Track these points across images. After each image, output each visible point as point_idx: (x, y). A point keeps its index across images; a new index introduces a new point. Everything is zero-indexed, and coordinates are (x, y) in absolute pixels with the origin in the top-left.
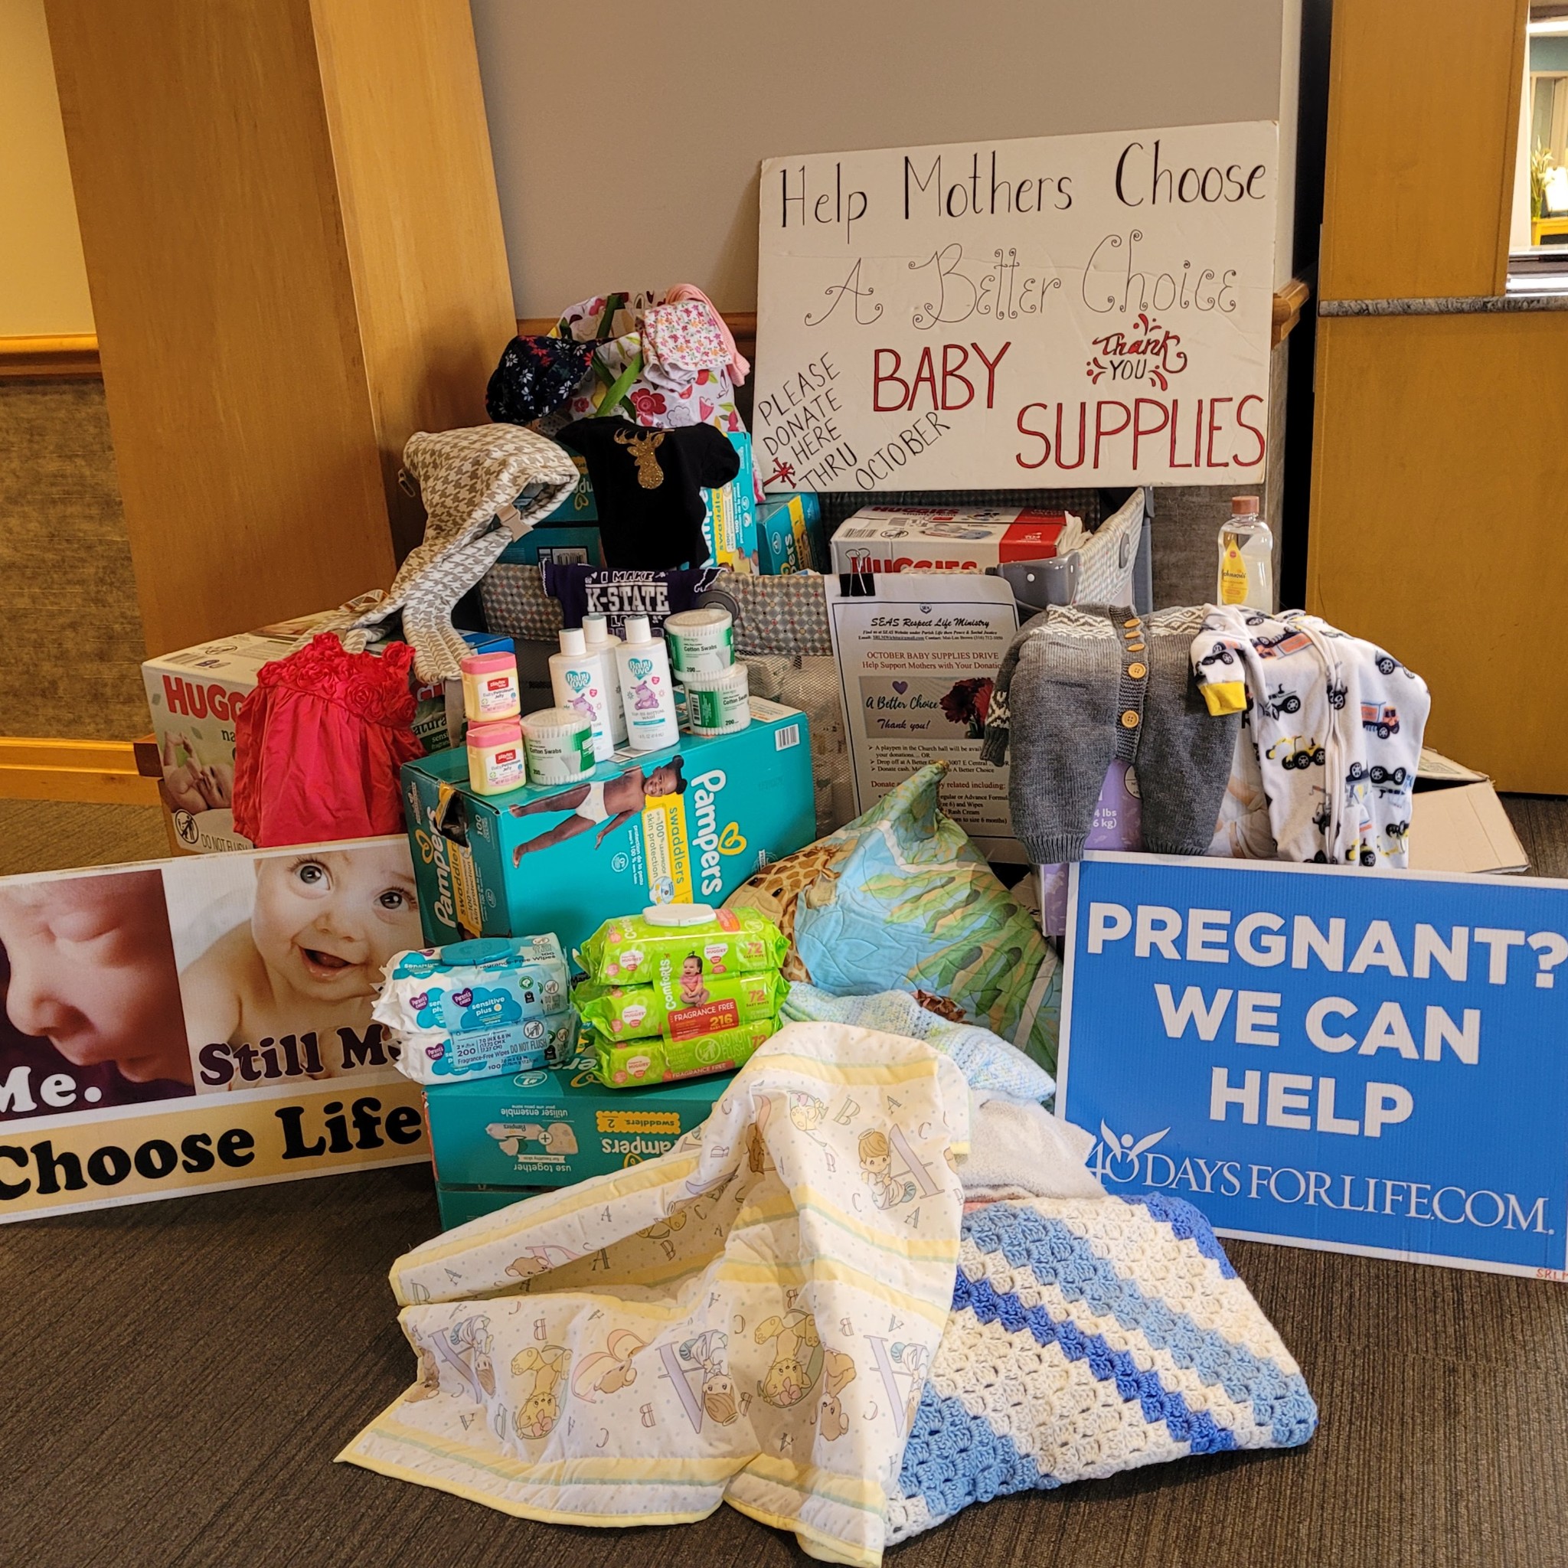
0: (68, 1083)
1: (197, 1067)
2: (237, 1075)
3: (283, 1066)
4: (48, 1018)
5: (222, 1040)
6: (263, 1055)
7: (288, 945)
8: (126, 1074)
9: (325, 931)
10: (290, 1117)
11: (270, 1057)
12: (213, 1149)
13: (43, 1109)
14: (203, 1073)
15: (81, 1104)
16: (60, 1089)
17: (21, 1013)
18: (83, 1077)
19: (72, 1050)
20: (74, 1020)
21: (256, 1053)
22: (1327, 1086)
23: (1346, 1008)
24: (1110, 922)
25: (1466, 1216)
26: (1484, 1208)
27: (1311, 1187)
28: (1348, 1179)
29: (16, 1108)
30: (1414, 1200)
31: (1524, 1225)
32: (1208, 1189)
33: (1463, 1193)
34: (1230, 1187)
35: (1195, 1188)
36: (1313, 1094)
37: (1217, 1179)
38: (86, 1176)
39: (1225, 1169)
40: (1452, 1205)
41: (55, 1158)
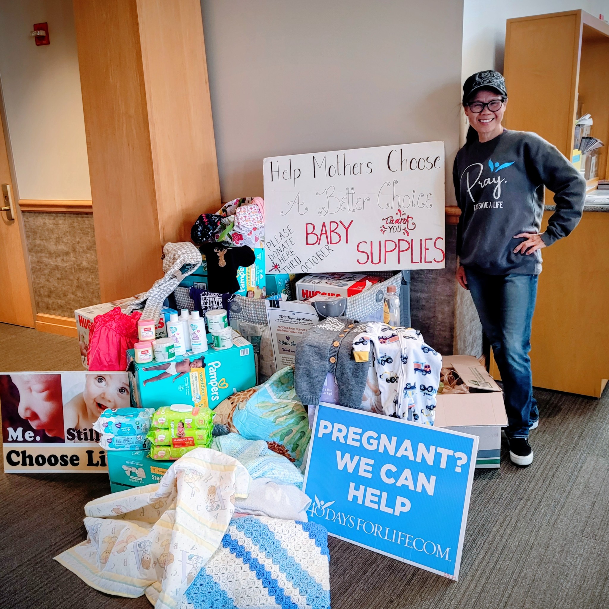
0: (32, 434)
1: (66, 435)
2: (76, 438)
3: (89, 437)
4: (28, 414)
5: (73, 427)
6: (84, 433)
7: (93, 401)
8: (47, 433)
9: (103, 398)
10: (90, 453)
11: (86, 434)
12: (68, 460)
13: (25, 441)
14: (67, 437)
15: (34, 441)
16: (30, 435)
17: (22, 412)
18: (36, 432)
19: (34, 424)
20: (35, 416)
21: (82, 432)
22: (385, 495)
23: (394, 469)
24: (326, 427)
25: (423, 550)
26: (430, 548)
27: (375, 530)
28: (387, 529)
29: (18, 440)
30: (407, 540)
31: (442, 556)
32: (344, 524)
33: (423, 541)
34: (351, 525)
35: (340, 523)
36: (380, 497)
37: (348, 521)
38: (34, 462)
39: (350, 518)
40: (419, 545)
41: (27, 456)
